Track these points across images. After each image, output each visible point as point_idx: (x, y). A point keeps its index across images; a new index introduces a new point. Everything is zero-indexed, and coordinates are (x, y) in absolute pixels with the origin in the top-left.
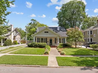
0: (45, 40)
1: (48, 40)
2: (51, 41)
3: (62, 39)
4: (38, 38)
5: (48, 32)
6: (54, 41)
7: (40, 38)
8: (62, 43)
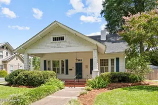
0: (63, 65)
1: (72, 65)
2: (79, 67)
4: (45, 61)
5: (62, 39)
6: (87, 67)
7: (49, 62)
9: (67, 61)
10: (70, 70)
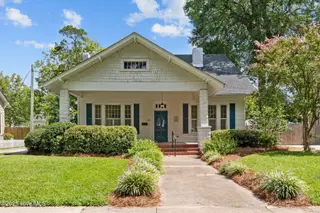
0: (128, 116)
3: (223, 108)
4: (89, 106)
7: (98, 107)
8: (223, 127)
9: (137, 107)
10: (144, 124)
